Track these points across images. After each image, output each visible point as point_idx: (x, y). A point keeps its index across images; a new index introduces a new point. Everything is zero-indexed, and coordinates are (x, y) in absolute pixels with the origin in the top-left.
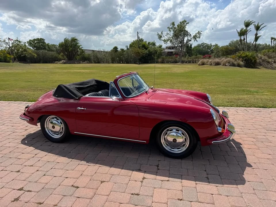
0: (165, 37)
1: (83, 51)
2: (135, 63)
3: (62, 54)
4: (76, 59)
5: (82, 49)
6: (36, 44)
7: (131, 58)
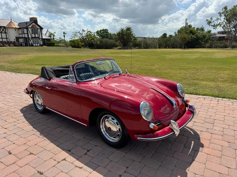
0: (215, 22)
1: (135, 39)
2: (180, 48)
3: (119, 41)
4: (129, 46)
5: (135, 36)
6: (101, 33)
7: (177, 44)
